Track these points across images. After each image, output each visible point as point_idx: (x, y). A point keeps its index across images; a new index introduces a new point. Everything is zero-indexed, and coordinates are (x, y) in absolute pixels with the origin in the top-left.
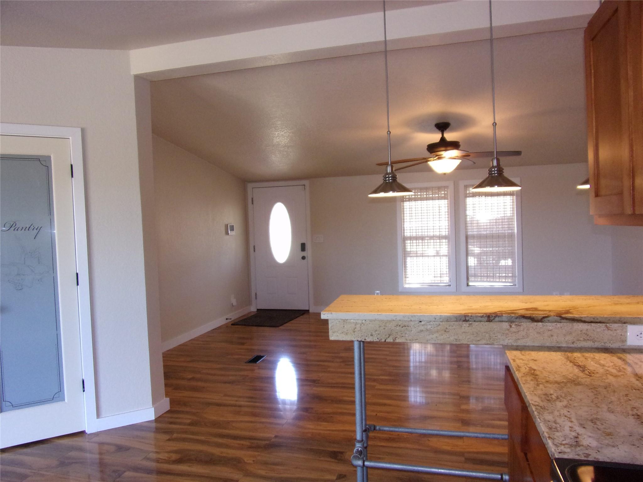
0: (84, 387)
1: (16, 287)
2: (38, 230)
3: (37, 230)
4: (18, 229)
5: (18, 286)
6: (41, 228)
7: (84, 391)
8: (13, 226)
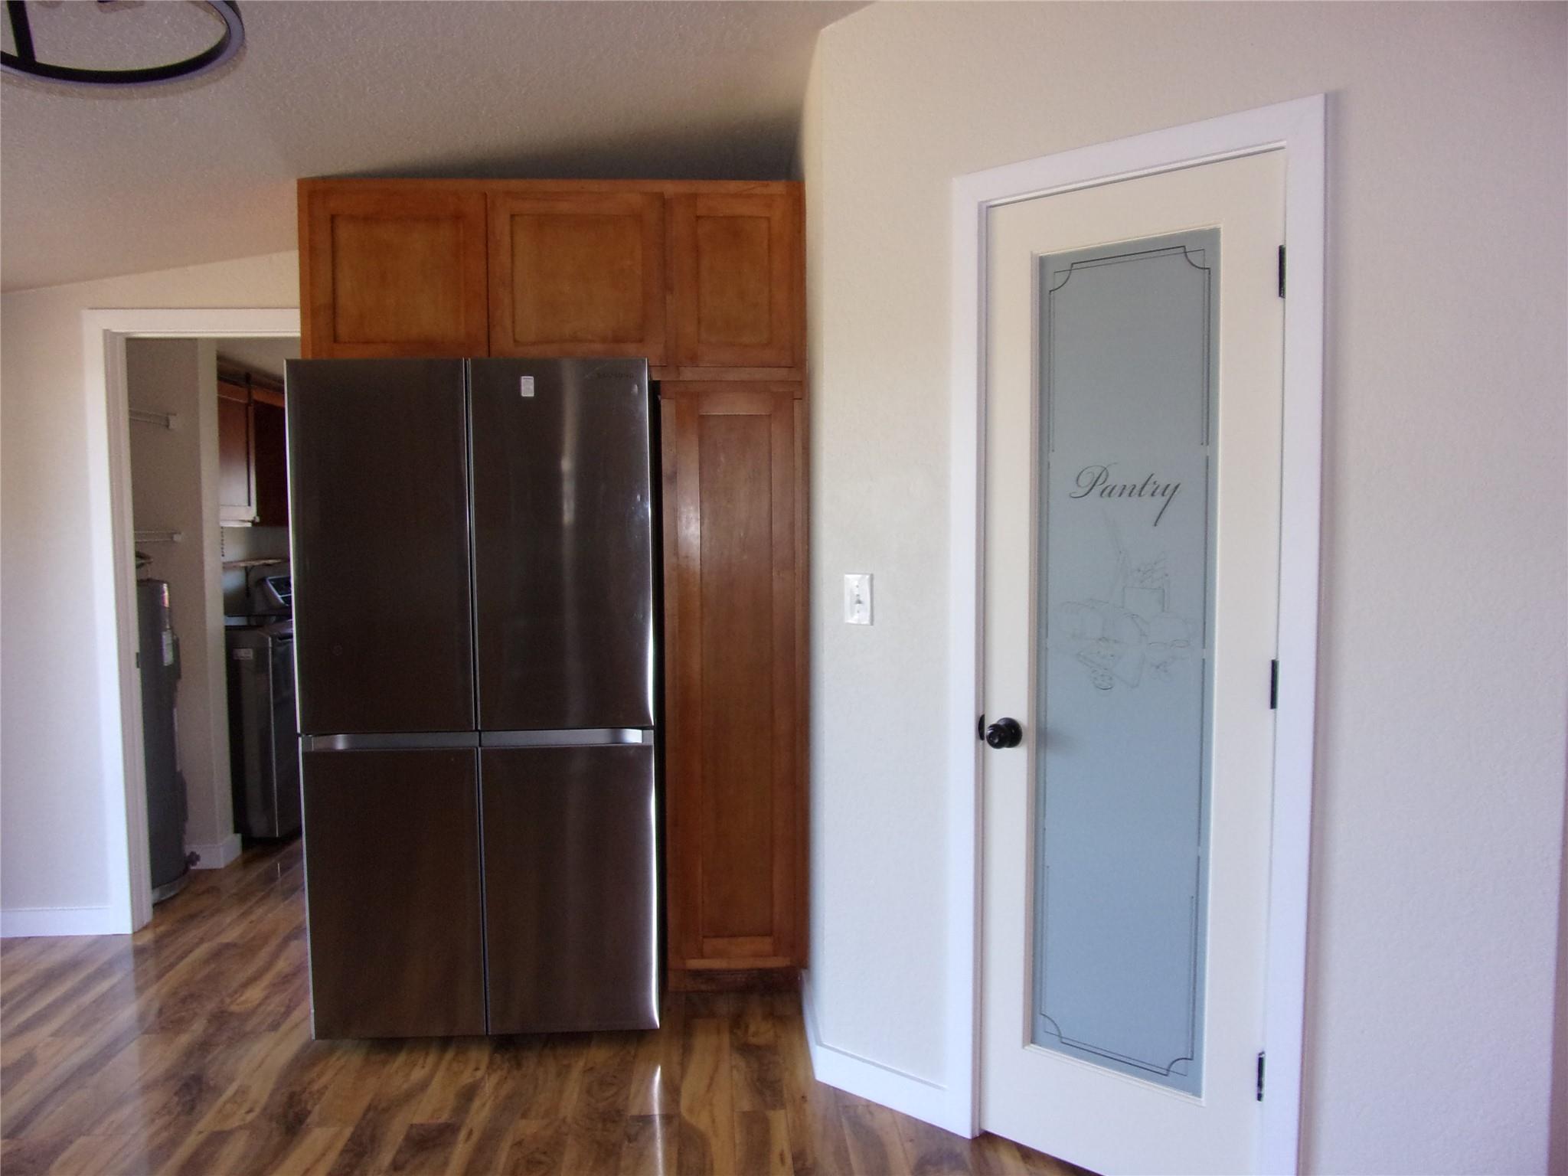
0: (1260, 1084)
1: (1095, 679)
2: (1168, 497)
3: (1163, 495)
4: (1111, 492)
5: (1102, 675)
6: (1177, 487)
7: (1259, 1097)
8: (1101, 480)
